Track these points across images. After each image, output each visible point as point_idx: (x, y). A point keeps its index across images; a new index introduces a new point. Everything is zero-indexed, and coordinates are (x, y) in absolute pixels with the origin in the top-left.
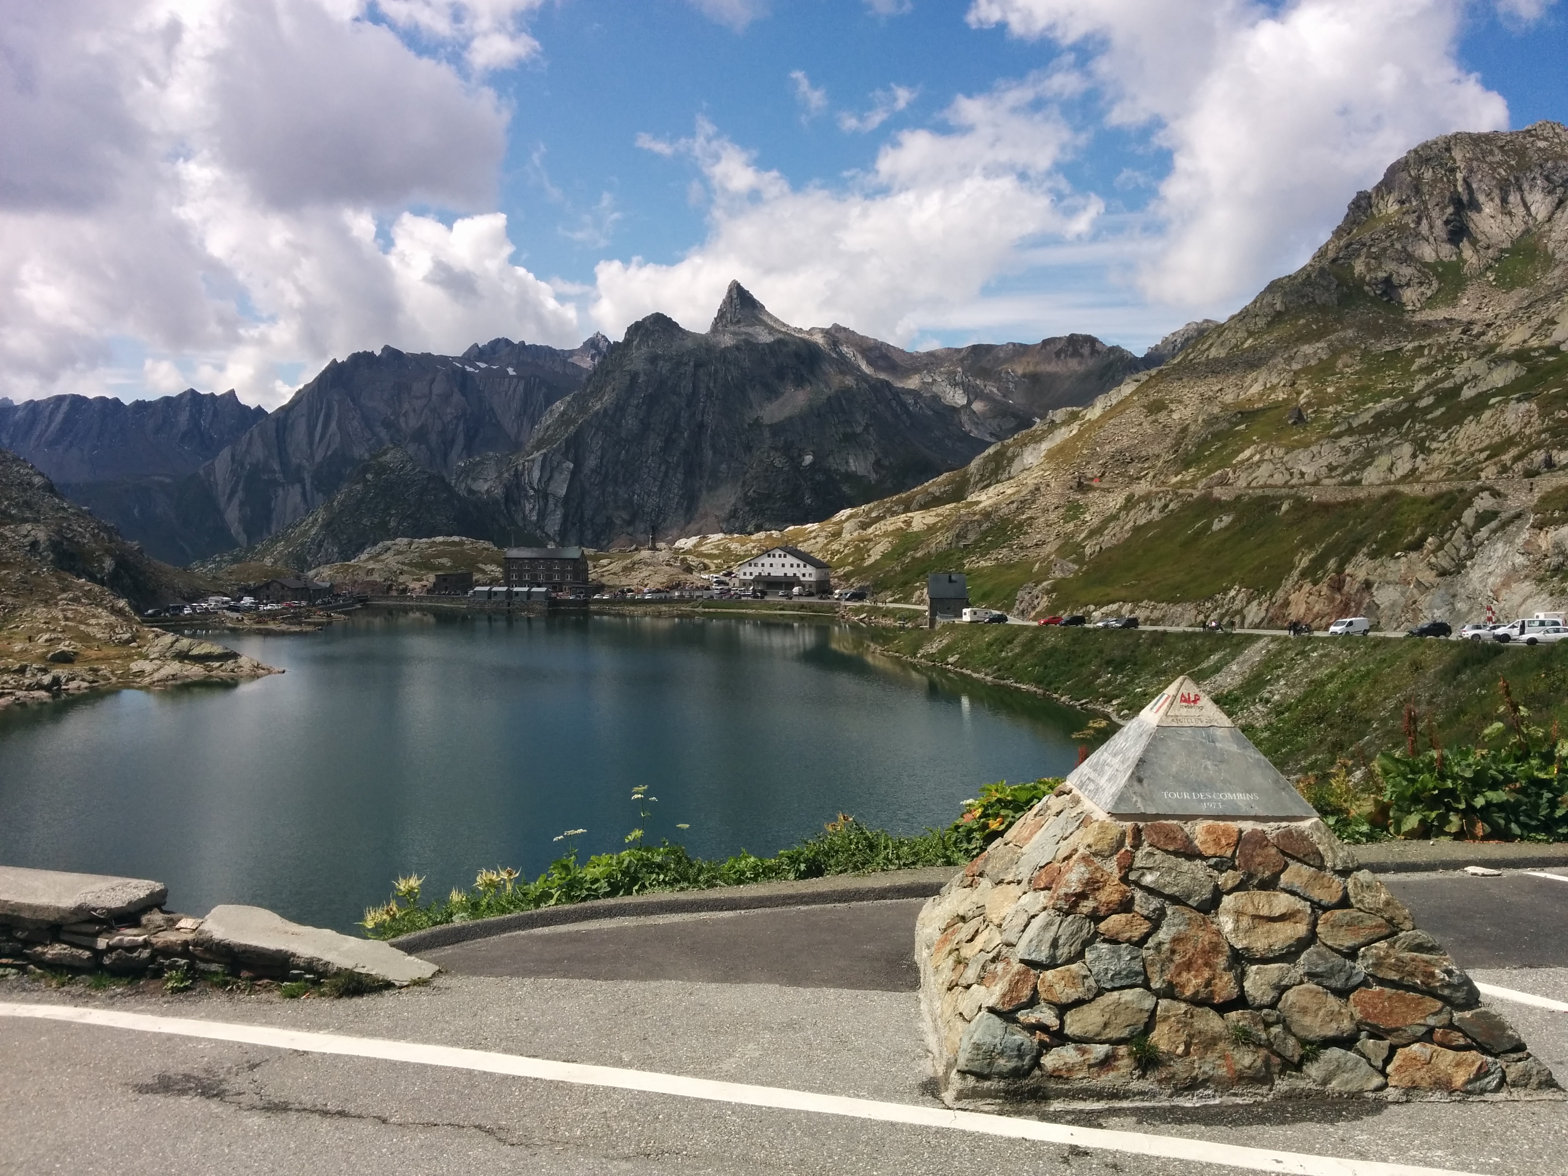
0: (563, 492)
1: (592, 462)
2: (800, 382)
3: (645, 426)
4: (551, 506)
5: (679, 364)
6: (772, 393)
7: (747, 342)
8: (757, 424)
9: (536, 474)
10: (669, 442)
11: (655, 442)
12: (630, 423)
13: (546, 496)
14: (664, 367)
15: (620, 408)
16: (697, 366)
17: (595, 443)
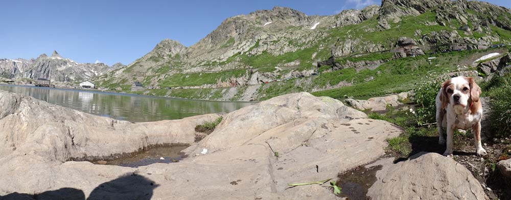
1: (33, 74)
2: (64, 65)
3: (41, 69)
5: (47, 61)
6: (60, 66)
7: (57, 59)
8: (57, 70)
11: (42, 72)
12: (39, 69)
14: (45, 61)
15: (38, 67)
16: (49, 62)
17: (34, 71)
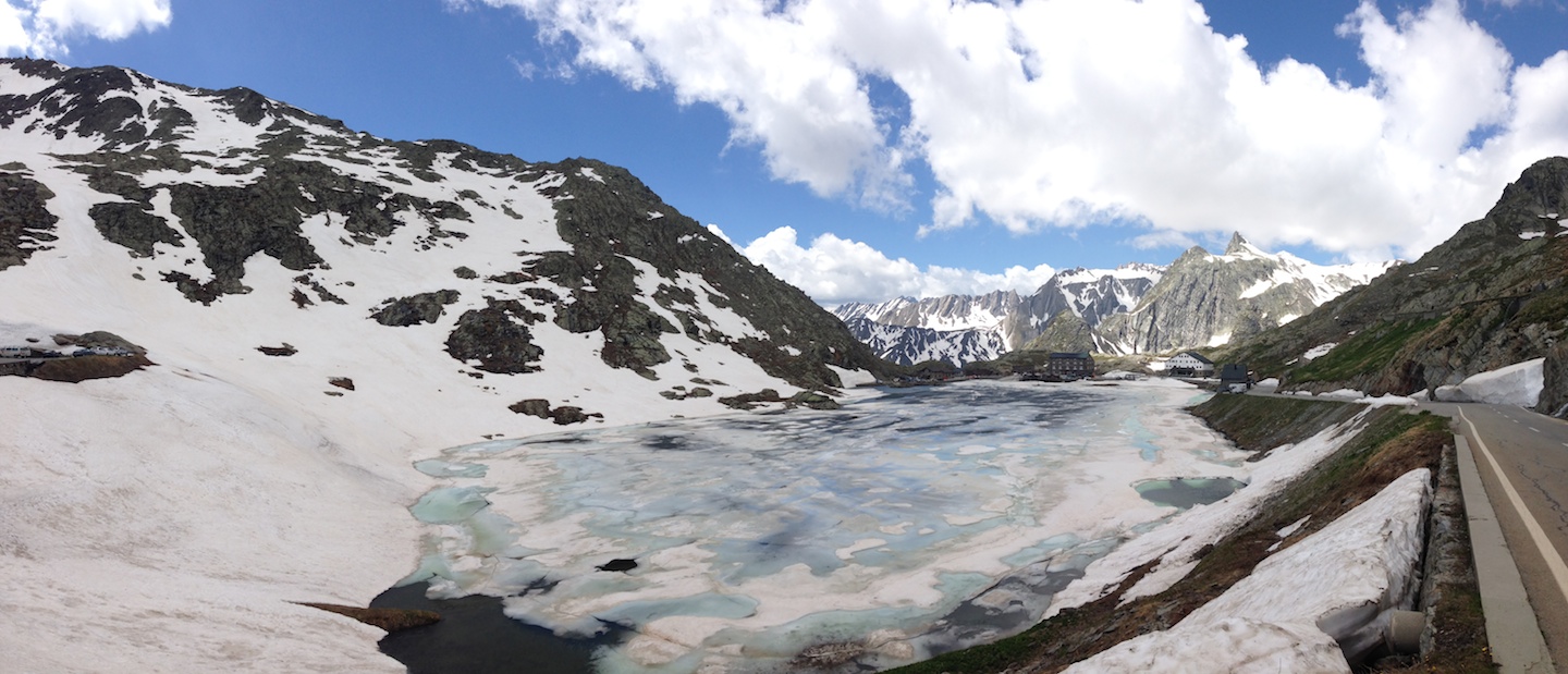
0: (1147, 330)
2: (1265, 278)
3: (1188, 299)
4: (1141, 337)
5: (1206, 269)
6: (1250, 283)
7: (1240, 260)
8: (1243, 298)
9: (1135, 322)
10: (1199, 306)
13: (1139, 333)
15: (1176, 291)
16: (1215, 271)
